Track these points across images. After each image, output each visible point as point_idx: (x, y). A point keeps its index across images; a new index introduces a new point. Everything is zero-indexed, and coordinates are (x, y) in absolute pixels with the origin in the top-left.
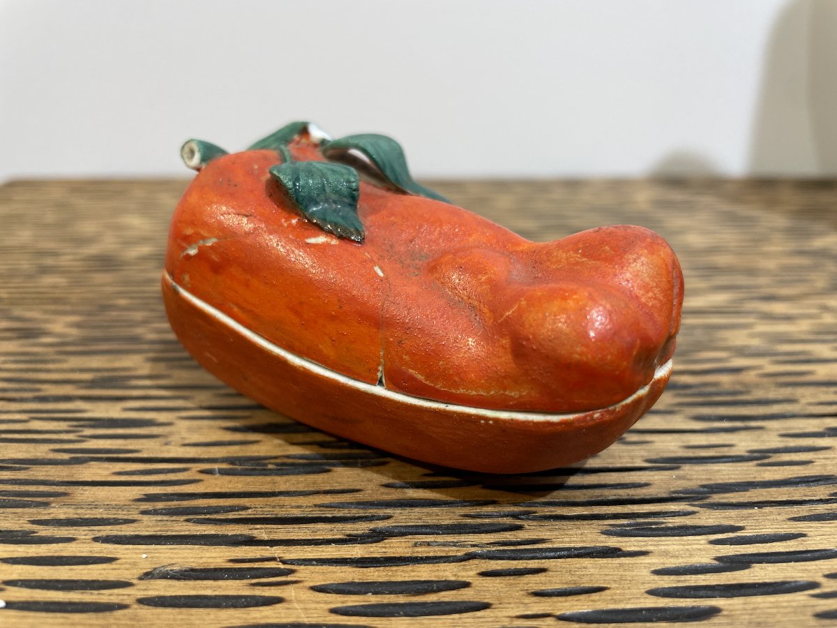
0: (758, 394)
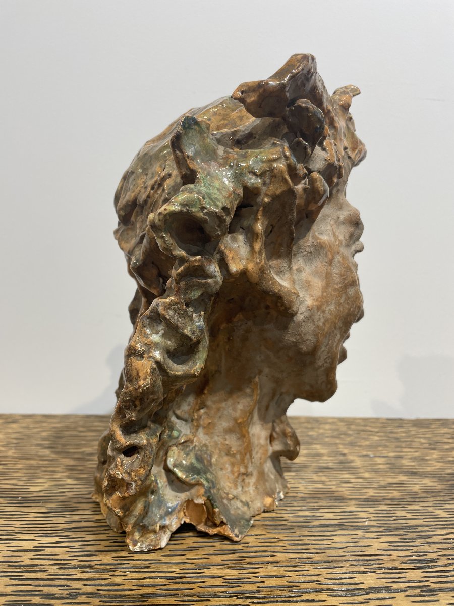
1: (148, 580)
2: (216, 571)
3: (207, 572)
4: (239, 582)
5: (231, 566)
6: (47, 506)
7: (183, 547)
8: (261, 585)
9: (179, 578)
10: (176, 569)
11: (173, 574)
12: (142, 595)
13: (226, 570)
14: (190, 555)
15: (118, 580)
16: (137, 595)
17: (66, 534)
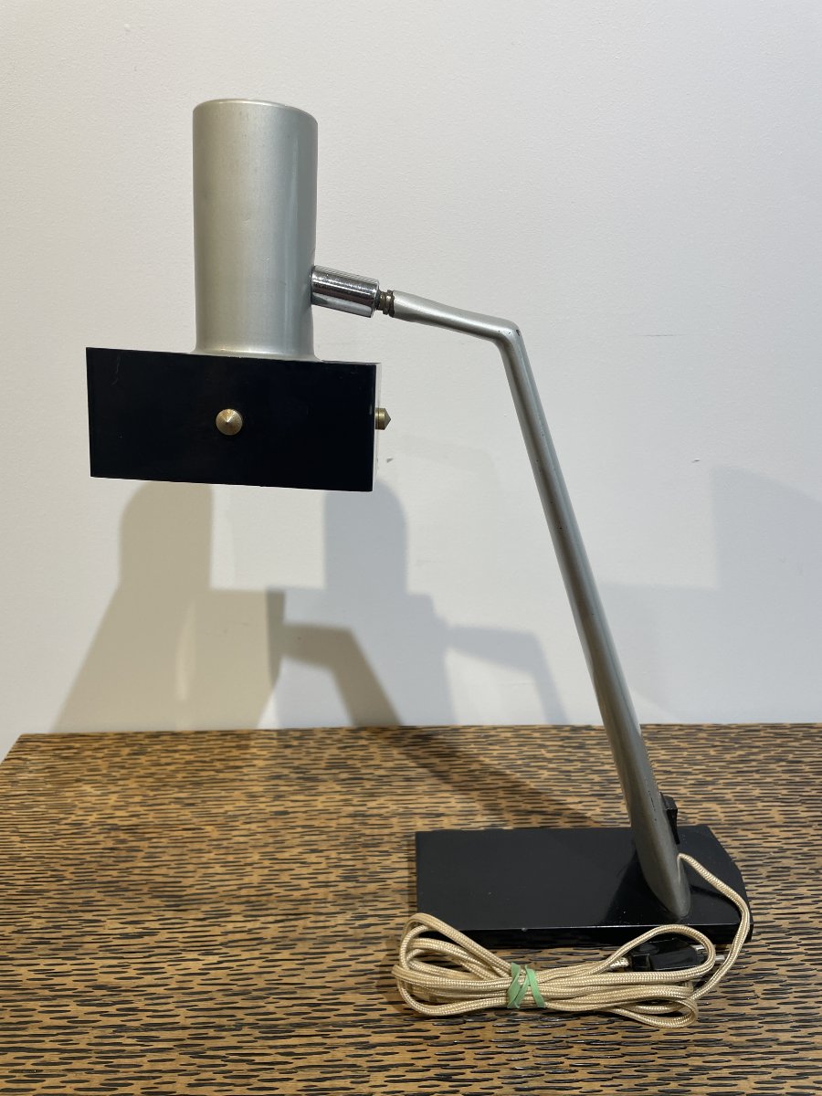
0: (270, 906)
1: (295, 1008)
2: (348, 997)
3: (342, 998)
4: (367, 1008)
5: (361, 991)
6: (203, 909)
7: (323, 967)
8: (383, 1012)
9: (319, 1005)
10: (316, 994)
11: (315, 1001)
12: (291, 1025)
13: (358, 995)
14: (329, 977)
15: (271, 1008)
16: (286, 1025)
17: (225, 950)
